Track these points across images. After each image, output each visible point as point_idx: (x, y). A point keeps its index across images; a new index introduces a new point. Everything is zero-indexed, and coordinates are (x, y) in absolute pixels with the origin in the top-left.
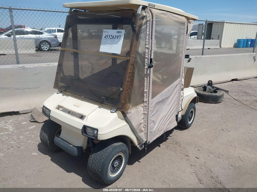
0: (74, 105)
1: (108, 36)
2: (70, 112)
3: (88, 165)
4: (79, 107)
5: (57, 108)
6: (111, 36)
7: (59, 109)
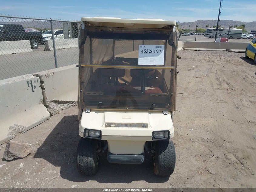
0: (123, 118)
1: (146, 51)
2: (126, 125)
3: (160, 164)
4: (130, 118)
5: (106, 126)
6: (149, 51)
7: (110, 126)
